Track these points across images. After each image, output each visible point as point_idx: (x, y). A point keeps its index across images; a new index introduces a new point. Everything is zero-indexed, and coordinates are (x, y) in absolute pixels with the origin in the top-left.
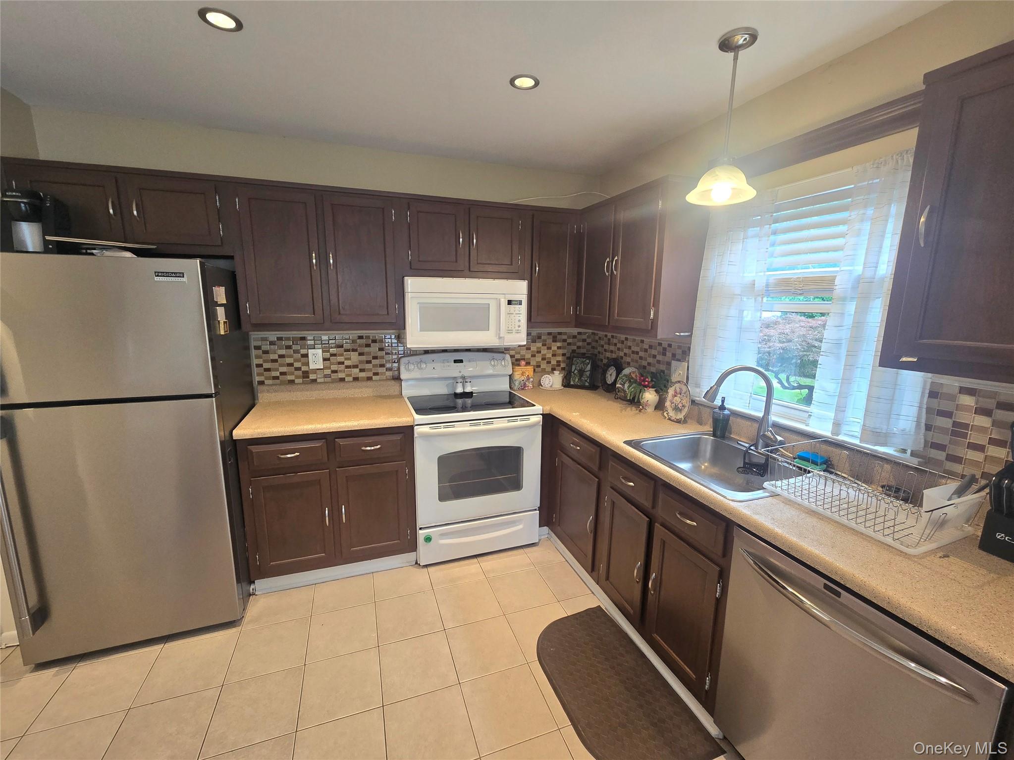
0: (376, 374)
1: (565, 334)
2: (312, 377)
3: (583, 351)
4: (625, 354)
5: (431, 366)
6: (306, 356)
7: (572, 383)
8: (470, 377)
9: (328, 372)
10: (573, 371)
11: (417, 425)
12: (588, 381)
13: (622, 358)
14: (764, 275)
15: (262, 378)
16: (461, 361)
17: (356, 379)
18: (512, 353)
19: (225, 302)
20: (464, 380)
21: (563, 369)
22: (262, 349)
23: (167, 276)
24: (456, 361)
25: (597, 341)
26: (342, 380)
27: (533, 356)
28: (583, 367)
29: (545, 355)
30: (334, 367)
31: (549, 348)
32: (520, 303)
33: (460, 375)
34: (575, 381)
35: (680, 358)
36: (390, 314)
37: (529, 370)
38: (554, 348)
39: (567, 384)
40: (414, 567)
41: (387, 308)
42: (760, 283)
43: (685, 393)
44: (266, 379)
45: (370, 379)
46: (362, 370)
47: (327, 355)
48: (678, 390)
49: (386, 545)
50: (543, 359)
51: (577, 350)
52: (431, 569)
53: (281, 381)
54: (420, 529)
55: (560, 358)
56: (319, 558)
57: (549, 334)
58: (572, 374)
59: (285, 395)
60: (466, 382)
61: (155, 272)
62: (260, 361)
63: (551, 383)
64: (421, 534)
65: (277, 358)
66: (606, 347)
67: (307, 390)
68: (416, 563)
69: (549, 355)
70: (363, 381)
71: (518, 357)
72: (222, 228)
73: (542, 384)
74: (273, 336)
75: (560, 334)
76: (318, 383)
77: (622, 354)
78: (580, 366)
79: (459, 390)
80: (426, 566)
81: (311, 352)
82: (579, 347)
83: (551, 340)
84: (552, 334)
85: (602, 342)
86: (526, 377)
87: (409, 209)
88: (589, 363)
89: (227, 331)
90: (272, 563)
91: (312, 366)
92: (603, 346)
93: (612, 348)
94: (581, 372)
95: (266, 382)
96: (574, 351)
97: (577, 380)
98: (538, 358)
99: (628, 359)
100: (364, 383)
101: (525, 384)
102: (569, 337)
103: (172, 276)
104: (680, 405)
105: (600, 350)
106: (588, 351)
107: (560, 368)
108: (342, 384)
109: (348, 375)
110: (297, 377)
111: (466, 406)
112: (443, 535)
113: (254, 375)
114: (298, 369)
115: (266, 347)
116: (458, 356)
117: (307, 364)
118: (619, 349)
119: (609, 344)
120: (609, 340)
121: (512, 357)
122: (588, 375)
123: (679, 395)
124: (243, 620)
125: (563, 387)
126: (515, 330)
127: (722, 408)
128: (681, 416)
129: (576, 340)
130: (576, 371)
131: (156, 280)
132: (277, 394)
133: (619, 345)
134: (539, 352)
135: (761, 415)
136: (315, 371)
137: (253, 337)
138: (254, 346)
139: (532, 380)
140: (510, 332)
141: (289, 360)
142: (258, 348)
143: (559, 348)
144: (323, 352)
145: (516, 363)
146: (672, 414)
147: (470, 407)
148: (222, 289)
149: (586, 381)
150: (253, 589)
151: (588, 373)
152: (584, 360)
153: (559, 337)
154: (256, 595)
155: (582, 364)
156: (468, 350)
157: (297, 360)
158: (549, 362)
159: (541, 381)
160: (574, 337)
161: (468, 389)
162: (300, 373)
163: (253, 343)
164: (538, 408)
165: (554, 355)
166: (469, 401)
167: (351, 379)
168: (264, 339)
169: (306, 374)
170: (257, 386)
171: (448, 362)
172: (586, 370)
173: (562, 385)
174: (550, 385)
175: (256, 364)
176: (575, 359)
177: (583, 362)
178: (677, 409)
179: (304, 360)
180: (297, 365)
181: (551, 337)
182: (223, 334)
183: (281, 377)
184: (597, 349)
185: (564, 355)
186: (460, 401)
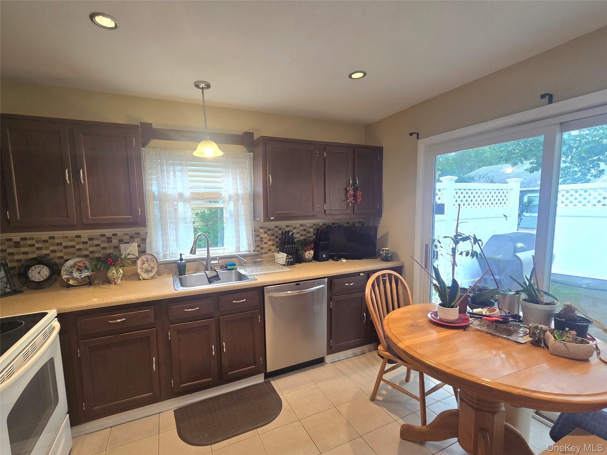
4: (53, 251)
12: (8, 287)
14: (189, 190)
35: (129, 242)
42: (187, 194)
43: (151, 260)
48: (145, 260)
104: (149, 268)
120: (17, 243)
123: (147, 263)
127: (181, 259)
128: (151, 274)
135: (206, 256)
146: (145, 276)
164: (52, 313)
178: (147, 271)
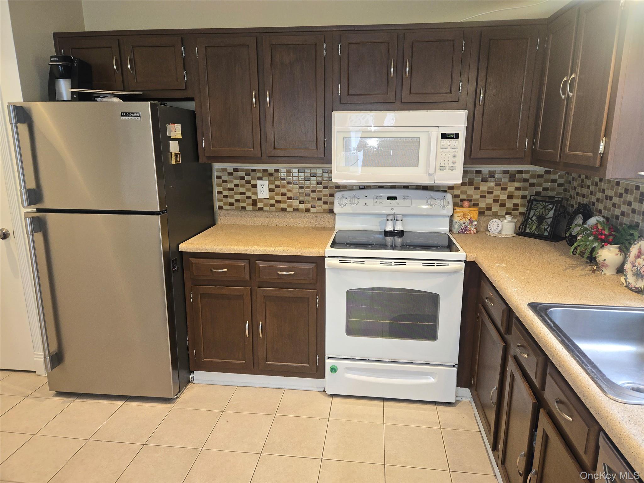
0: (314, 206)
1: (527, 172)
2: (260, 205)
3: (550, 193)
4: (598, 200)
5: (363, 201)
6: (255, 186)
7: (528, 231)
8: (403, 215)
9: (273, 202)
10: (530, 216)
11: (329, 257)
12: (548, 230)
13: (594, 204)
15: (221, 204)
16: (395, 198)
17: (296, 210)
18: (457, 192)
19: (180, 136)
20: (395, 218)
21: (521, 214)
22: (222, 179)
23: (129, 116)
24: (389, 198)
25: (570, 183)
26: (284, 210)
27: (483, 197)
28: (544, 213)
29: (498, 196)
30: (278, 198)
31: (504, 189)
32: (457, 136)
33: (392, 212)
34: (532, 228)
36: (318, 149)
37: (474, 212)
38: (511, 188)
39: (521, 232)
40: (321, 393)
41: (317, 143)
44: (224, 205)
45: (308, 210)
46: (301, 202)
47: (273, 186)
49: (296, 366)
50: (496, 201)
51: (542, 192)
52: (335, 400)
53: (236, 207)
54: (329, 358)
55: (518, 201)
56: (241, 363)
57: (506, 172)
58: (530, 220)
59: (238, 219)
60: (397, 220)
61: (122, 113)
62: (220, 189)
63: (499, 229)
64: (329, 363)
65: (233, 187)
66: (579, 189)
67: (255, 217)
68: (324, 391)
69: (503, 196)
70: (302, 212)
71: (463, 196)
72: (187, 75)
73: (489, 229)
74: (230, 167)
75: (520, 172)
76: (264, 211)
77: (594, 199)
78: (541, 212)
79: (389, 228)
80: (332, 395)
81: (259, 183)
82: (545, 189)
83: (507, 180)
84: (510, 172)
85: (575, 184)
86: (467, 220)
87: (340, 41)
88: (552, 209)
89: (180, 162)
90: (205, 359)
91: (260, 196)
92: (575, 189)
93: (585, 191)
94: (541, 219)
95: (225, 207)
96: (538, 194)
97: (534, 227)
98: (489, 200)
99: (600, 206)
100: (302, 215)
101: (466, 227)
102: (533, 176)
103: (132, 116)
105: (572, 194)
106: (558, 194)
107: (517, 213)
108: (283, 213)
109: (290, 206)
110: (248, 205)
111: (396, 245)
112: (349, 369)
113: (216, 201)
114: (249, 197)
115: (225, 177)
116: (393, 193)
117: (256, 194)
118: (591, 193)
119: (582, 186)
120: (583, 181)
121: (455, 196)
122: (549, 223)
124: (178, 400)
125: (515, 235)
126: (449, 167)
129: (542, 180)
130: (534, 218)
131: (122, 119)
132: (231, 218)
133: (592, 188)
134: (490, 193)
136: (262, 200)
137: (215, 168)
138: (217, 176)
139: (476, 223)
140: (442, 168)
141: (241, 190)
142: (219, 177)
143: (517, 189)
144: (270, 183)
145: (458, 203)
146: (630, 279)
147: (400, 247)
148: (178, 127)
149: (546, 230)
150: (192, 378)
151: (549, 221)
152: (547, 204)
153: (518, 176)
154: (194, 383)
155: (543, 210)
156: (406, 187)
157: (248, 190)
158: (503, 205)
159: (489, 226)
160: (540, 176)
161: (399, 228)
162: (250, 201)
163: (215, 174)
164: (461, 255)
165: (510, 197)
166: (399, 240)
167: (291, 209)
168: (224, 170)
169: (255, 203)
170: (218, 210)
171: (381, 198)
172: (546, 217)
173: (515, 233)
174: (499, 230)
175: (217, 191)
176: (535, 203)
177: (545, 207)
179: (253, 189)
180: (248, 194)
181: (508, 175)
182: (174, 164)
183: (236, 204)
184: (569, 192)
185: (523, 197)
186: (389, 240)
